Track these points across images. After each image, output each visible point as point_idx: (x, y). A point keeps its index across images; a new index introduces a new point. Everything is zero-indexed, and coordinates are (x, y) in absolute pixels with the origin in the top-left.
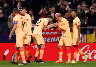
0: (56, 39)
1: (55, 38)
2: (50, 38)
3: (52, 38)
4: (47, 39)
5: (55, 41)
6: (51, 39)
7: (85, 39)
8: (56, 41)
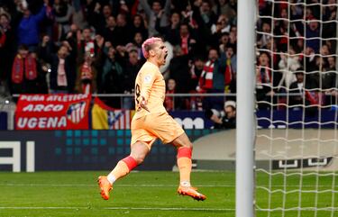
0: (59, 121)
1: (56, 119)
2: (45, 119)
3: (51, 119)
4: (38, 121)
5: (57, 125)
6: (47, 121)
7: (128, 120)
8: (60, 125)
